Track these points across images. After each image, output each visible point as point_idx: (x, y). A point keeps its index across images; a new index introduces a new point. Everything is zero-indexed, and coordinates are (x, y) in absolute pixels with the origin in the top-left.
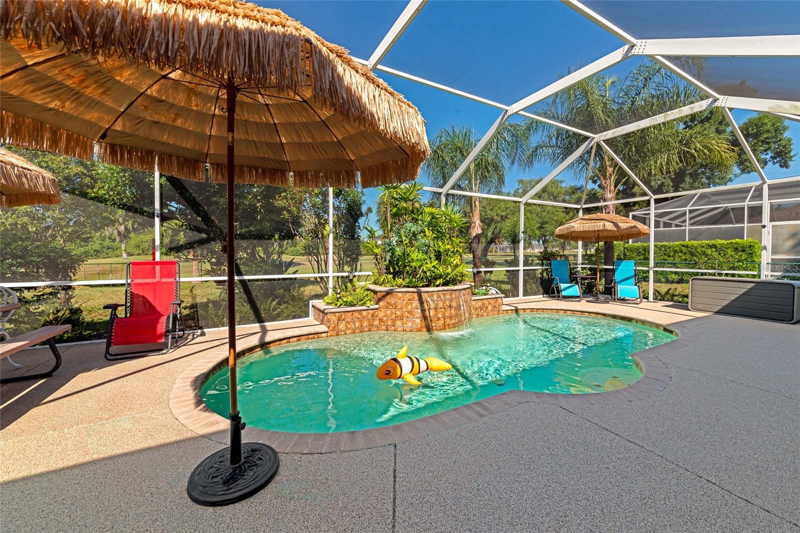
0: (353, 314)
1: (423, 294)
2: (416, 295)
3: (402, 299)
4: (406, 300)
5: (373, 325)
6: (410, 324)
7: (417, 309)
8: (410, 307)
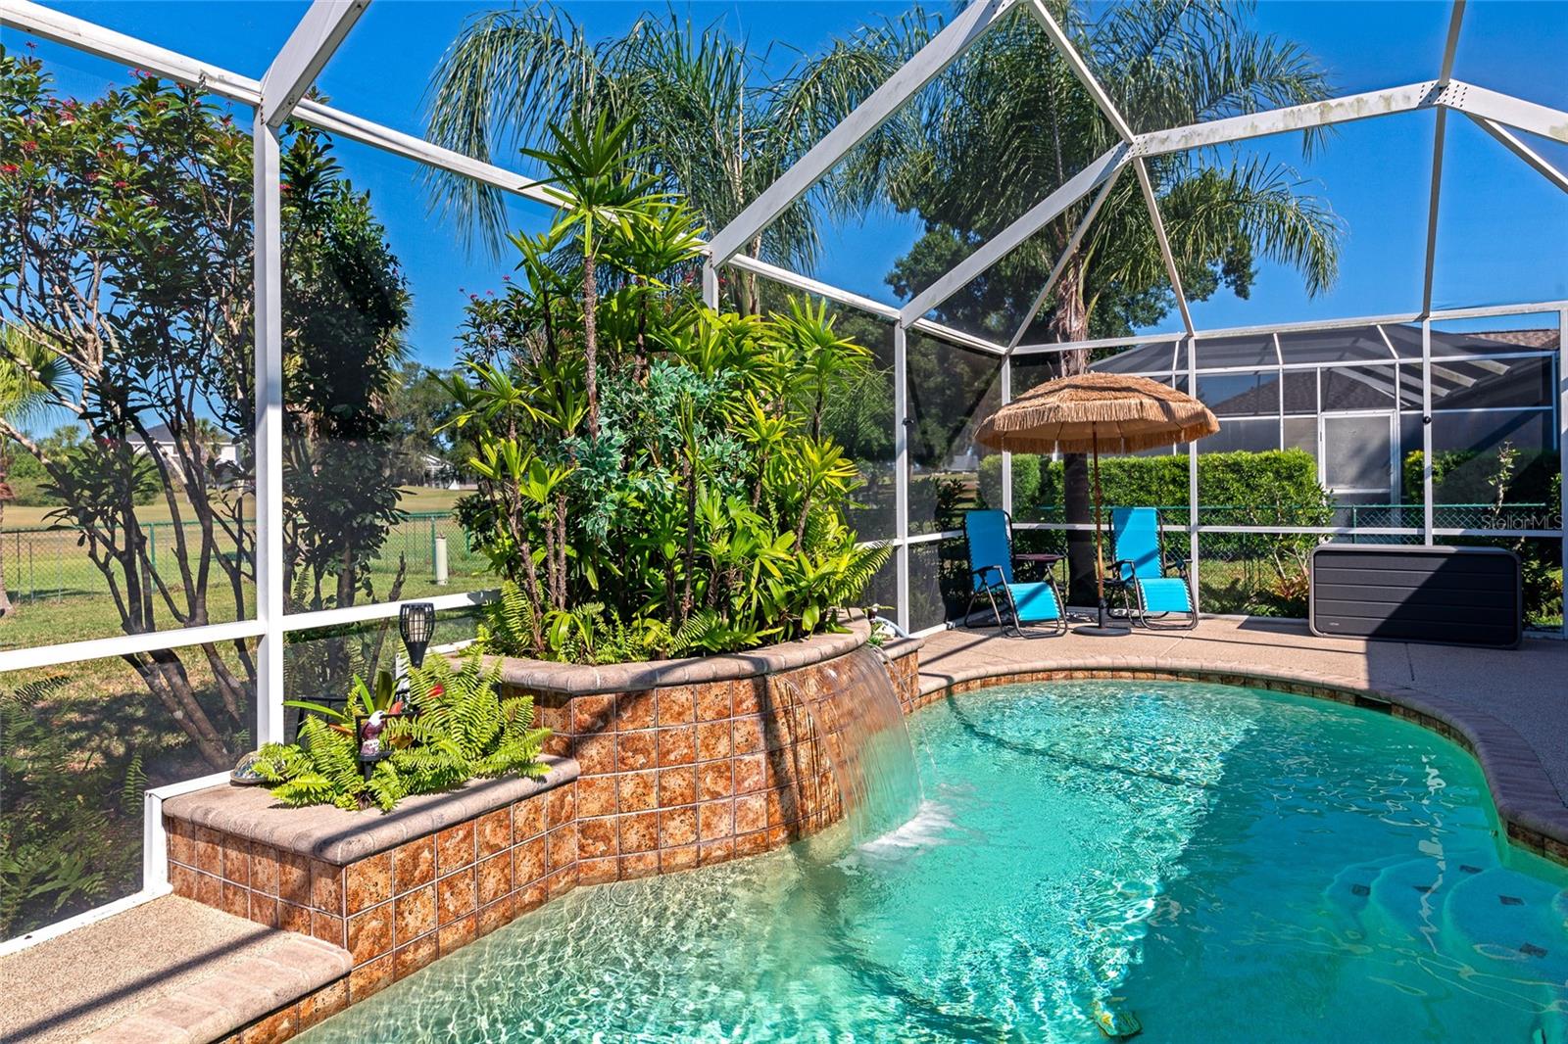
0: (469, 835)
1: (771, 679)
2: (745, 688)
3: (689, 717)
4: (709, 715)
5: (555, 866)
6: (724, 825)
7: (751, 748)
8: (723, 746)
